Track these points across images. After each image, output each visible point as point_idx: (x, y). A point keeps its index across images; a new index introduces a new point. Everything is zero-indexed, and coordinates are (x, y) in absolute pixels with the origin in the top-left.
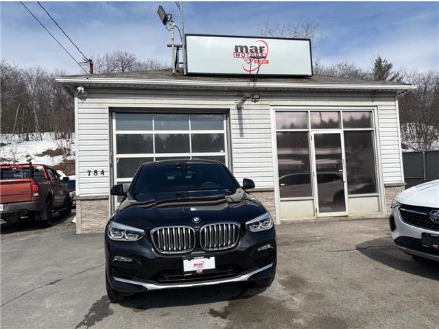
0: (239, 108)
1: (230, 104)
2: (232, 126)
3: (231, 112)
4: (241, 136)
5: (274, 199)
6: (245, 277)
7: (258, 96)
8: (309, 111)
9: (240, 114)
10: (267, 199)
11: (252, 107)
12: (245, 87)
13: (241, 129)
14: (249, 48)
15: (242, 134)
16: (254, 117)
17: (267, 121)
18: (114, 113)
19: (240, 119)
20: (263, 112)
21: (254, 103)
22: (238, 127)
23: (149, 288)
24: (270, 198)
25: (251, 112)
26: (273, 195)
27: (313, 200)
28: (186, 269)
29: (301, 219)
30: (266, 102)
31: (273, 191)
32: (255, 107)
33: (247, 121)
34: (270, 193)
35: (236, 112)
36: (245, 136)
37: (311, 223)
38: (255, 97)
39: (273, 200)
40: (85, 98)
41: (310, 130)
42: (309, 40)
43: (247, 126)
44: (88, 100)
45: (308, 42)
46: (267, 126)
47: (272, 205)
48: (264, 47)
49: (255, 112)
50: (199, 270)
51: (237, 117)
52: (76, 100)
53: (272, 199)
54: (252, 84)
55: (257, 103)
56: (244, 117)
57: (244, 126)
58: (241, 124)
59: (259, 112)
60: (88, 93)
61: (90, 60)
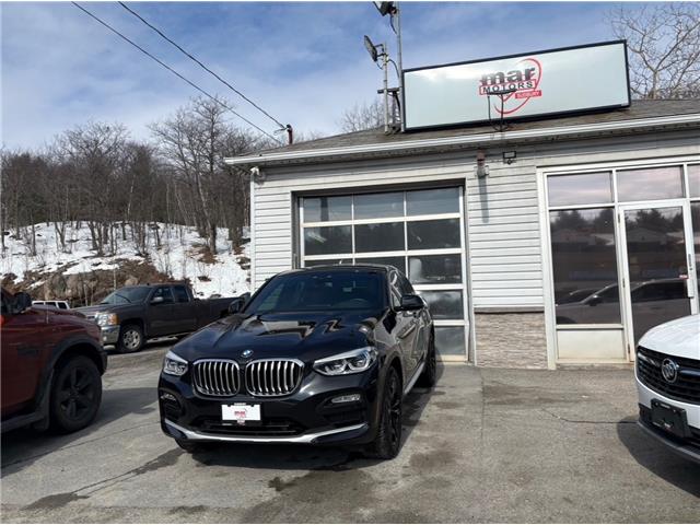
0: (482, 177)
1: (466, 170)
2: (470, 206)
3: (468, 183)
4: (484, 221)
5: (544, 326)
6: (307, 438)
7: (513, 155)
8: (614, 170)
9: (483, 186)
10: (532, 327)
11: (503, 172)
12: (488, 142)
13: (485, 209)
14: (506, 75)
15: (485, 217)
16: (507, 188)
17: (531, 194)
18: (302, 199)
19: (483, 193)
20: (524, 178)
21: (507, 165)
22: (479, 205)
23: (189, 437)
24: (537, 324)
25: (502, 180)
26: (543, 319)
27: (622, 329)
28: (225, 417)
29: (597, 362)
30: (529, 163)
31: (543, 312)
32: (510, 172)
33: (496, 196)
34: (537, 316)
35: (476, 182)
36: (491, 220)
37: (617, 370)
38: (507, 155)
39: (541, 327)
40: (262, 182)
41: (616, 204)
42: (624, 42)
43: (496, 204)
44: (266, 184)
45: (622, 45)
46: (531, 202)
47: (541, 335)
48: (533, 69)
49: (510, 180)
50: (241, 420)
51: (477, 190)
52: (252, 184)
53: (539, 327)
54: (498, 136)
55: (512, 165)
56: (489, 189)
57: (490, 205)
58: (484, 201)
59: (516, 179)
60: (267, 175)
61: (289, 126)
